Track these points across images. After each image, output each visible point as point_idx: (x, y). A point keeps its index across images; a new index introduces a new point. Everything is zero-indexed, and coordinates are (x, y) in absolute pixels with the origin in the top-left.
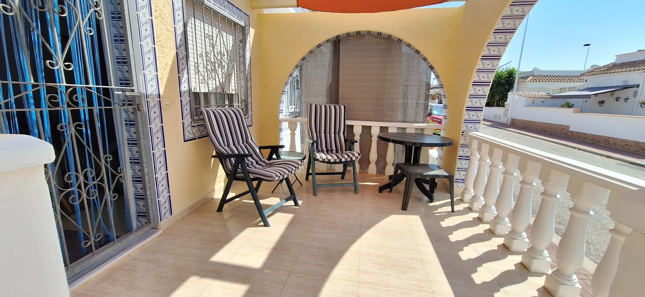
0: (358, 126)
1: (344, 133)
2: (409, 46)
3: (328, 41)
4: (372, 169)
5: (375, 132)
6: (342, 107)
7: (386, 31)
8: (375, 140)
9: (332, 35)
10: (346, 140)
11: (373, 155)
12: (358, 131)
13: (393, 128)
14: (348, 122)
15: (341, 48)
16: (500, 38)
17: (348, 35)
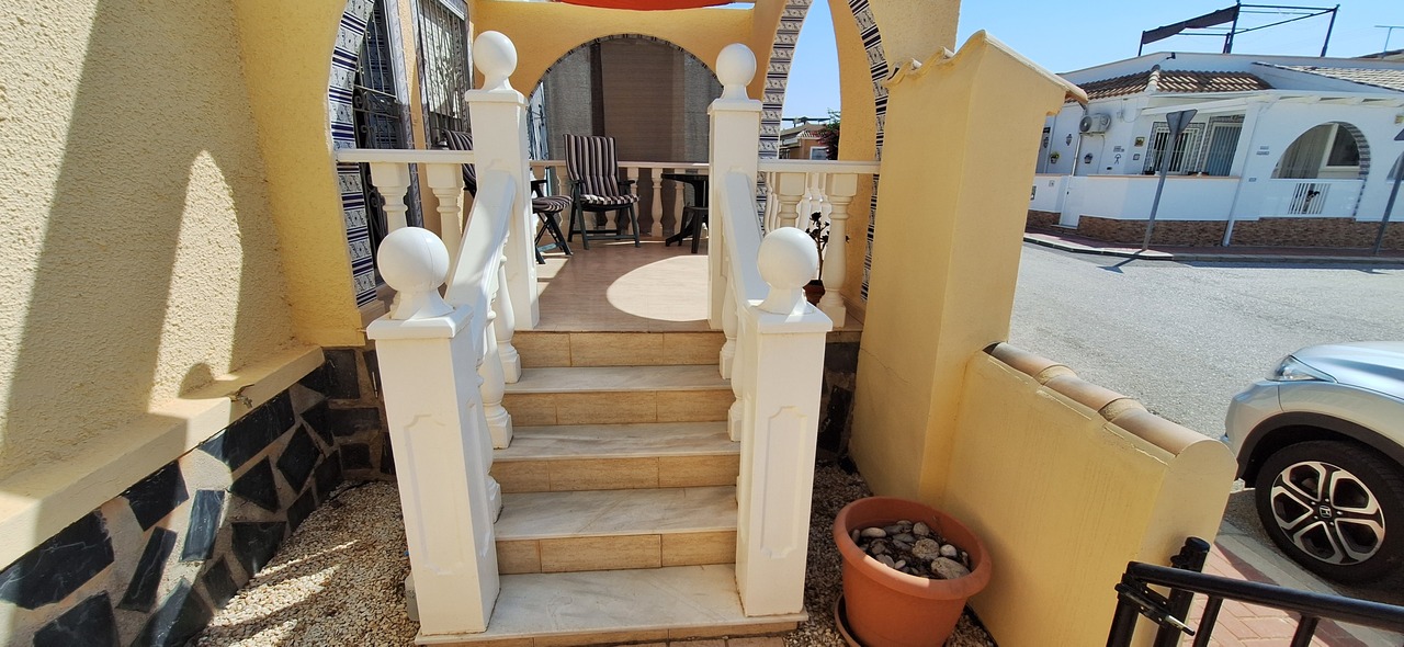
0: (633, 169)
1: (615, 175)
2: (693, 57)
3: (583, 45)
4: (657, 228)
5: (657, 176)
6: (611, 139)
7: (662, 35)
8: (657, 187)
9: (589, 38)
10: (618, 184)
11: (657, 210)
12: (633, 175)
13: (679, 168)
14: (621, 164)
15: (603, 57)
16: (790, 26)
17: (611, 38)
